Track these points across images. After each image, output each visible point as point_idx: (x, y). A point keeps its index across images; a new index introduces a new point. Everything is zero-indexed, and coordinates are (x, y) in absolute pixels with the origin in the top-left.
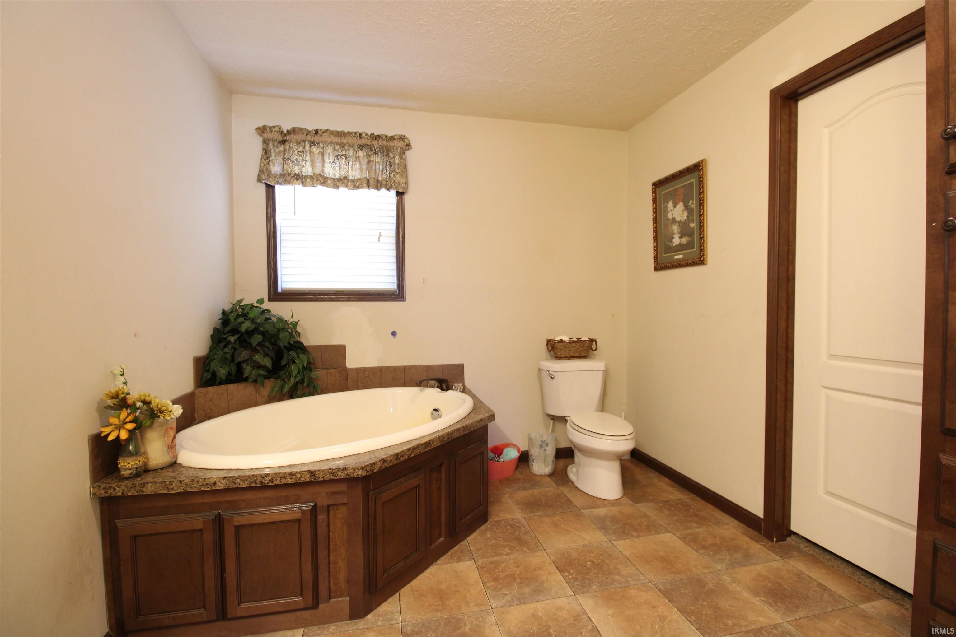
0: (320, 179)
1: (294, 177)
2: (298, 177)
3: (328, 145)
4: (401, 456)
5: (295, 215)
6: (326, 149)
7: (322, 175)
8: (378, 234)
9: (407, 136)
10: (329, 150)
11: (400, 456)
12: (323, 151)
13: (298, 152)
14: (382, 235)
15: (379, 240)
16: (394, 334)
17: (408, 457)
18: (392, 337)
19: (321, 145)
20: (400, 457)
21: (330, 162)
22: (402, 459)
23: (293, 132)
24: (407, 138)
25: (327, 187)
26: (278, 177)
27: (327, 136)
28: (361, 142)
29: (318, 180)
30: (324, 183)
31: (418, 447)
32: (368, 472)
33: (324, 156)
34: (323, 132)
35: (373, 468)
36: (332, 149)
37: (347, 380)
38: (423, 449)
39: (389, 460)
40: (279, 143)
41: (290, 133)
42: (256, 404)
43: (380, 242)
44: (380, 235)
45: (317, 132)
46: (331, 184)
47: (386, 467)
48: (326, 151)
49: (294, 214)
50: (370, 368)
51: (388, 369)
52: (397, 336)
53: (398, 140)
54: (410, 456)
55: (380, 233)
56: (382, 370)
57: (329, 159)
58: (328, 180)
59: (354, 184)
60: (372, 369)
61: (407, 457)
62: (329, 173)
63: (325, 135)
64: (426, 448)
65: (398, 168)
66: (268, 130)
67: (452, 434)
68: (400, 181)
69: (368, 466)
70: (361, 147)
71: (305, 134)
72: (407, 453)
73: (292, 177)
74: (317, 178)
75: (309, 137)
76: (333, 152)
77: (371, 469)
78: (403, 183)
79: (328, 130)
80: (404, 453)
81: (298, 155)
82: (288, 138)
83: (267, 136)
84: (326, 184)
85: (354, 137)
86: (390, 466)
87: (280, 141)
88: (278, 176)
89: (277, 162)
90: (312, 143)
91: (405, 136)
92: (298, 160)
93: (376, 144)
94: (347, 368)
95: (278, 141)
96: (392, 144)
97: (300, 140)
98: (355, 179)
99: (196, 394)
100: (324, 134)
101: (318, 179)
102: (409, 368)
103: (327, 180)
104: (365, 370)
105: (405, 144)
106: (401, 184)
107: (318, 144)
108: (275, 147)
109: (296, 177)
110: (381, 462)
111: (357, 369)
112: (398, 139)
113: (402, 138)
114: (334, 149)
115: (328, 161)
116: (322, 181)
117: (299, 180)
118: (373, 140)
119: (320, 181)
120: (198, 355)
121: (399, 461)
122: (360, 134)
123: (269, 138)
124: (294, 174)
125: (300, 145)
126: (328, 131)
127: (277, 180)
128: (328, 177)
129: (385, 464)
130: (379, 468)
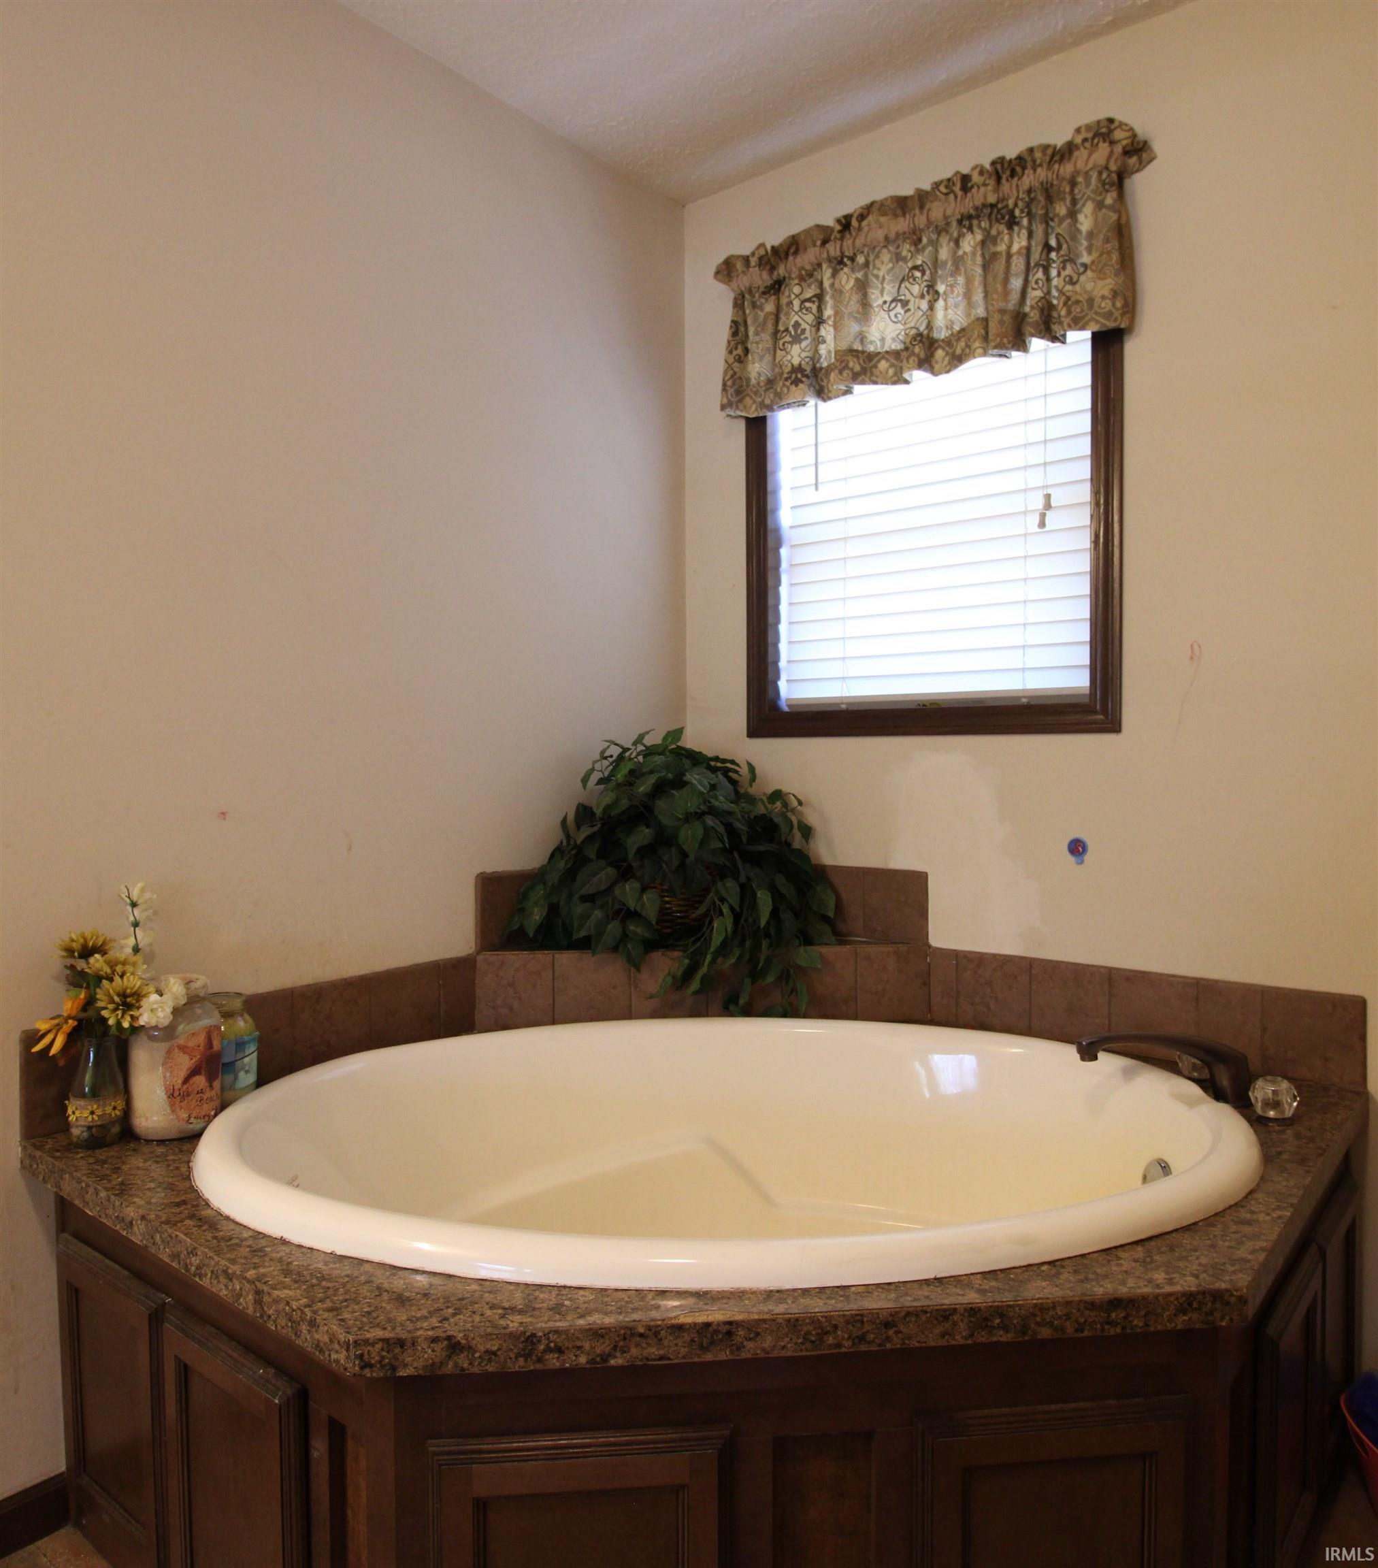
0: (851, 364)
1: (790, 378)
2: (799, 376)
3: (879, 252)
4: (548, 1350)
5: (817, 489)
6: (874, 267)
7: (857, 351)
8: (1039, 504)
9: (1119, 116)
10: (884, 264)
11: (542, 1347)
12: (866, 275)
13: (803, 302)
14: (1053, 504)
15: (1042, 524)
16: (1077, 848)
17: (592, 1361)
18: (1071, 859)
19: (861, 259)
20: (545, 1351)
21: (885, 302)
22: (553, 1361)
23: (792, 251)
24: (1121, 124)
25: (875, 383)
26: (761, 391)
27: (874, 225)
28: (969, 204)
29: (846, 367)
30: (865, 374)
31: (656, 1334)
32: (366, 1365)
33: (870, 291)
34: (862, 217)
35: (396, 1359)
36: (891, 260)
37: (926, 984)
38: (683, 1351)
39: (482, 1349)
40: (764, 293)
41: (782, 255)
42: (627, 1014)
43: (1047, 528)
44: (1048, 506)
45: (845, 224)
46: (887, 372)
47: (463, 1369)
48: (875, 272)
49: (814, 487)
50: (995, 956)
51: (1052, 967)
52: (1087, 858)
53: (1088, 145)
54: (606, 1361)
55: (1048, 497)
56: (1034, 972)
57: (882, 295)
58: (879, 361)
59: (951, 351)
60: (1004, 961)
61: (583, 1360)
62: (883, 340)
63: (869, 225)
64: (703, 1348)
65: (1089, 249)
66: (739, 266)
67: (887, 1325)
68: (1096, 293)
69: (373, 1344)
70: (966, 221)
71: (819, 243)
72: (587, 1346)
73: (786, 379)
74: (842, 362)
75: (833, 249)
76: (892, 268)
77: (383, 1358)
78: (1103, 297)
79: (873, 203)
80: (568, 1339)
81: (801, 309)
82: (781, 271)
83: (738, 286)
84: (872, 374)
85: (946, 194)
86: (487, 1375)
87: (766, 287)
88: (761, 387)
89: (758, 348)
90: (839, 263)
91: (1111, 121)
92: (800, 325)
93: (1013, 191)
94: (930, 946)
95: (762, 289)
96: (1067, 169)
97: (812, 264)
98: (952, 335)
99: (478, 964)
100: (864, 223)
101: (843, 365)
102: (1128, 979)
103: (875, 360)
104: (980, 960)
105: (1118, 149)
106: (1097, 301)
107: (852, 259)
108: (756, 310)
109: (794, 376)
110: (438, 1347)
111: (956, 955)
112: (1085, 140)
113: (1104, 131)
114: (898, 258)
115: (880, 302)
116: (857, 368)
117: (802, 382)
118: (1004, 181)
119: (852, 369)
120: (499, 869)
121: (539, 1366)
122: (965, 179)
123: (743, 289)
124: (789, 369)
125: (811, 280)
126: (875, 208)
127: (760, 400)
128: (879, 353)
129: (462, 1360)
130: (425, 1367)
